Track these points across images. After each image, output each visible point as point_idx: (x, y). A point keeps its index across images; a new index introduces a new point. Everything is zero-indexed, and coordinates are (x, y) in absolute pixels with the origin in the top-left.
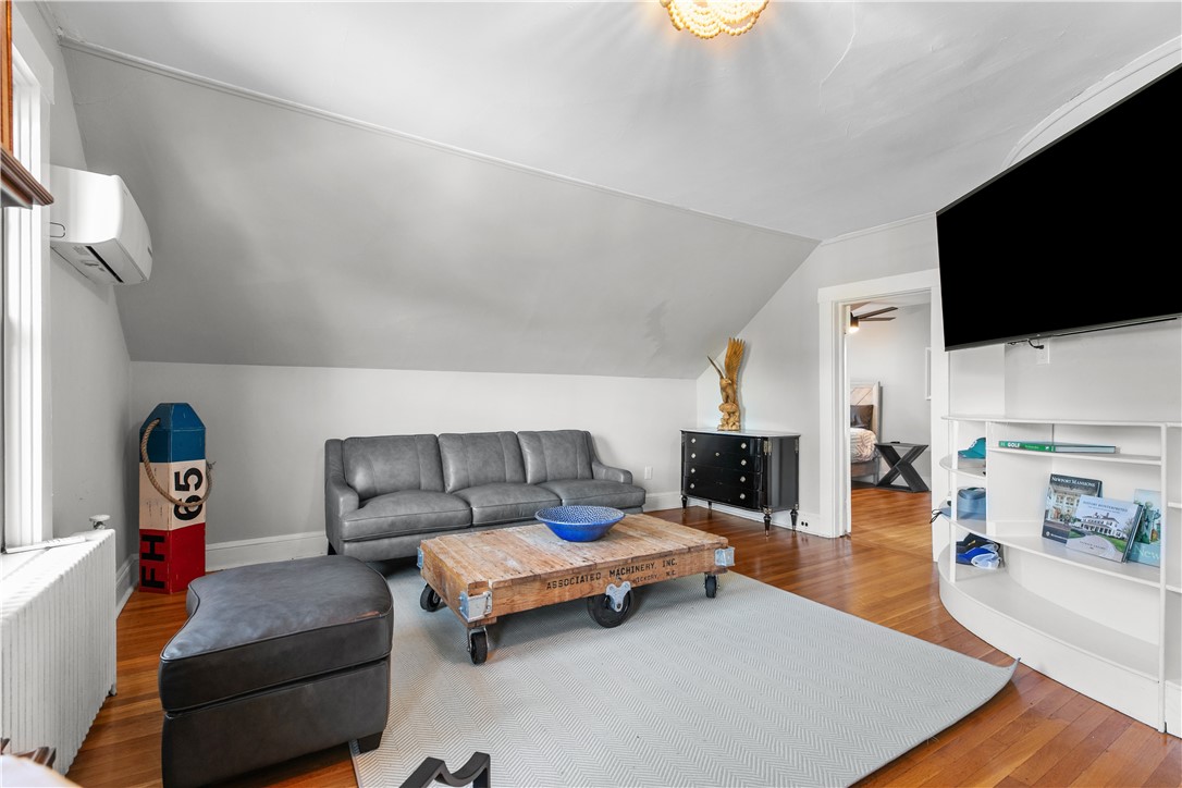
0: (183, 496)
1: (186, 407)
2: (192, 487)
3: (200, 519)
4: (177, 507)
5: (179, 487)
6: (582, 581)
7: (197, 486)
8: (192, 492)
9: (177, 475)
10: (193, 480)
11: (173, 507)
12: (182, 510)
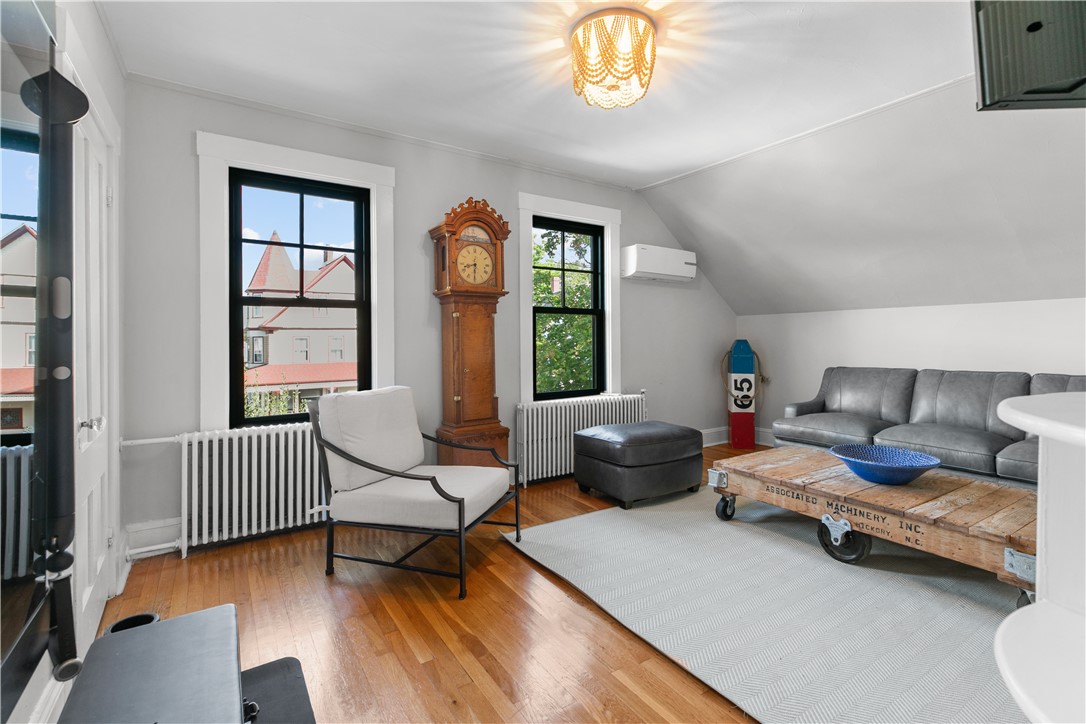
0: (740, 394)
1: (746, 341)
2: (745, 390)
3: (751, 409)
4: (735, 401)
5: (736, 388)
6: (798, 498)
7: (749, 390)
8: (745, 392)
9: (736, 381)
10: (746, 385)
11: (733, 399)
12: (739, 403)
